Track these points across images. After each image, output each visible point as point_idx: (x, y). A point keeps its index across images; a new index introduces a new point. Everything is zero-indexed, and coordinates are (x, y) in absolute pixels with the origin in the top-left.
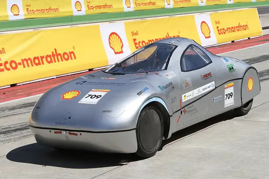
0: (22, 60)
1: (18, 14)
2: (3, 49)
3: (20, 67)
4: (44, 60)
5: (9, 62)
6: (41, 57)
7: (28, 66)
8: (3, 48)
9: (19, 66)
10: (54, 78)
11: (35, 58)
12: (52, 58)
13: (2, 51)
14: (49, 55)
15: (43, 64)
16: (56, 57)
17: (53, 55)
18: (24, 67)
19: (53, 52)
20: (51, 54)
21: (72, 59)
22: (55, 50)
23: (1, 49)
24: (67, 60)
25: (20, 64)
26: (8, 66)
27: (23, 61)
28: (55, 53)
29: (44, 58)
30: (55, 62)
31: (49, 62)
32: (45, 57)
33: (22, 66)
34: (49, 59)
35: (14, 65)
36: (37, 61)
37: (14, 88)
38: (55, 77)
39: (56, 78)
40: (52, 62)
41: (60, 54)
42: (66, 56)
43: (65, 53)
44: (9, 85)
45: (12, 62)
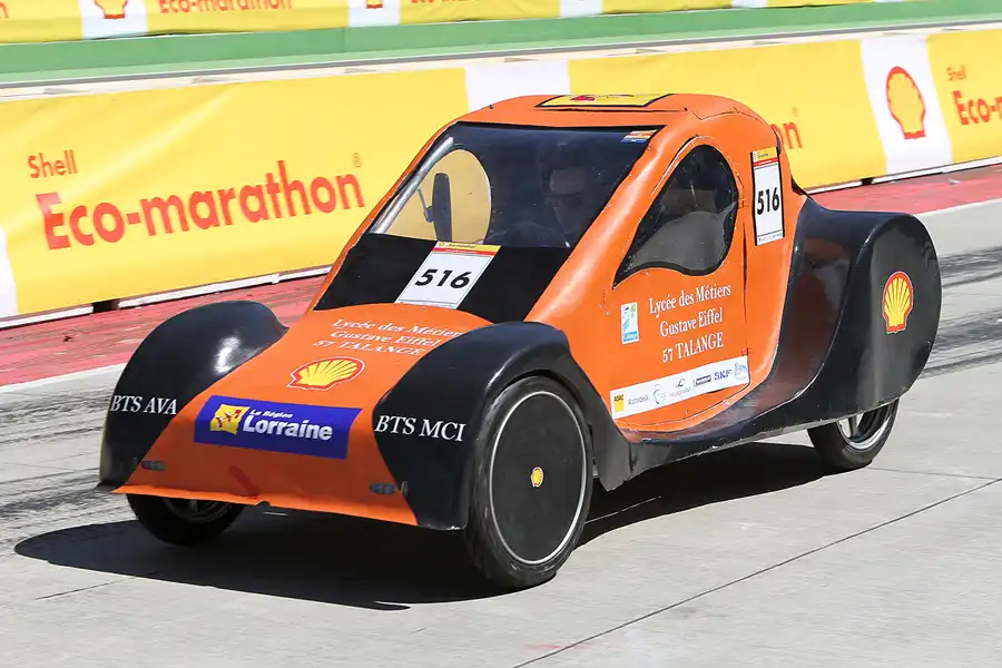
0: (144, 202)
1: (121, 13)
2: (69, 154)
3: (135, 232)
4: (234, 205)
5: (90, 212)
6: (221, 192)
7: (169, 229)
8: (68, 149)
9: (130, 229)
10: (270, 284)
11: (197, 198)
12: (267, 198)
13: (65, 163)
14: (253, 184)
15: (229, 221)
16: (281, 197)
17: (273, 188)
18: (152, 232)
19: (269, 176)
20: (263, 182)
21: (346, 206)
22: (281, 164)
23: (63, 154)
24: (327, 208)
25: (134, 218)
26: (86, 225)
27: (147, 206)
28: (277, 179)
29: (233, 197)
30: (278, 215)
31: (253, 217)
32: (237, 192)
33: (142, 227)
34: (253, 203)
35: (109, 222)
36: (205, 209)
37: (105, 317)
38: (275, 279)
39: (281, 282)
40: (266, 218)
41: (298, 185)
42: (323, 195)
43: (319, 182)
44: (87, 305)
45: (105, 208)
